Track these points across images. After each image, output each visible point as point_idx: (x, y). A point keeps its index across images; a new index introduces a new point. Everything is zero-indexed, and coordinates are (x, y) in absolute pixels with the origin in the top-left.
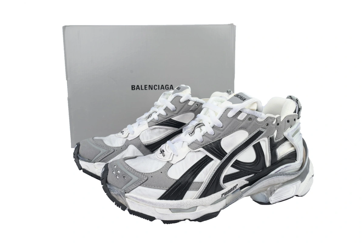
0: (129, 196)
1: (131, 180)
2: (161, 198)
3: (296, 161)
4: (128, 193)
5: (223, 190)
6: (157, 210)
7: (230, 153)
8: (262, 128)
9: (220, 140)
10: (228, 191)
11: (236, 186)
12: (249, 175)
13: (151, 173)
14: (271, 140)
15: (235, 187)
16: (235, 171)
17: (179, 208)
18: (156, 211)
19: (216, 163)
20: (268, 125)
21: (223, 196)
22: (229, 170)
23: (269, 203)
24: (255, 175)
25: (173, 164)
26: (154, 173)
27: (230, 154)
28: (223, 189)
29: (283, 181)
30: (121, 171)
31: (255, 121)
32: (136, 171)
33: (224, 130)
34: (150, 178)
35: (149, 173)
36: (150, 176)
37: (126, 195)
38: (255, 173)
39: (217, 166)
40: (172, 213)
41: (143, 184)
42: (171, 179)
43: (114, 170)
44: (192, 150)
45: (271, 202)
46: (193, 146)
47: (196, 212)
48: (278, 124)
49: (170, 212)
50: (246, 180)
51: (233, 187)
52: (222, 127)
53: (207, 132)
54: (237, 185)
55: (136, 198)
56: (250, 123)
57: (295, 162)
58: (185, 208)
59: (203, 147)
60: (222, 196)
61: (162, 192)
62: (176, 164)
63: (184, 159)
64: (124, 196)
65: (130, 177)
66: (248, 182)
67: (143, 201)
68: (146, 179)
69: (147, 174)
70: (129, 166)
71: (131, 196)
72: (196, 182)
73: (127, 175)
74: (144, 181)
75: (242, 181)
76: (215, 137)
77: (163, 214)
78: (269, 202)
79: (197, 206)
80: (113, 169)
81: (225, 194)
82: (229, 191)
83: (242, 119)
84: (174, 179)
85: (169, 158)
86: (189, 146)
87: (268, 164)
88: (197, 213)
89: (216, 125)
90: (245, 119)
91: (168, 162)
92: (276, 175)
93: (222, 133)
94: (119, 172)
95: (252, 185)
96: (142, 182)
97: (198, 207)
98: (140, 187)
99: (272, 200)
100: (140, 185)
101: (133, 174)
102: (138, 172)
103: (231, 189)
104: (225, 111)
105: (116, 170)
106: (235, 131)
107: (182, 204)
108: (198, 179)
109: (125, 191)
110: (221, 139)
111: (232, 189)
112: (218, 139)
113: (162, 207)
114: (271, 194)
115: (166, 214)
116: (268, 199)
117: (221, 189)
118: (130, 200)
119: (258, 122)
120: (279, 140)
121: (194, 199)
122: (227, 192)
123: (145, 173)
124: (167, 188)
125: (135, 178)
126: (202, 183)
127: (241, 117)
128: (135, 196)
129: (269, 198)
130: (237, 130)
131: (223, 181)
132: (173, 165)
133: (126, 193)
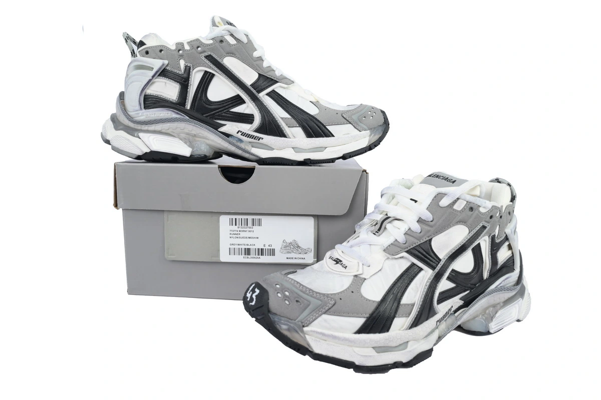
0: (311, 331)
1: (309, 305)
2: (360, 331)
3: (515, 270)
4: (307, 326)
5: (437, 315)
6: (356, 349)
7: (445, 259)
8: (486, 221)
9: (430, 240)
12: (464, 291)
13: (338, 293)
14: (493, 238)
15: (450, 309)
16: (451, 285)
17: (387, 345)
18: (355, 352)
19: (426, 274)
20: (491, 217)
22: (445, 285)
23: (488, 333)
24: (471, 291)
25: (365, 279)
26: (341, 292)
27: (444, 261)
29: (503, 300)
30: (291, 292)
31: (477, 212)
32: (313, 291)
33: (435, 224)
34: (338, 301)
35: (335, 294)
36: (337, 298)
37: (305, 329)
38: (471, 289)
39: (429, 279)
40: (377, 354)
41: (330, 310)
42: (370, 301)
43: (279, 291)
44: (390, 257)
45: (491, 331)
46: (392, 250)
47: (408, 349)
48: (501, 217)
49: (373, 353)
50: (461, 299)
51: (448, 311)
52: (431, 221)
53: (410, 229)
54: (452, 307)
55: (323, 334)
56: (472, 215)
57: (513, 271)
58: (394, 345)
59: (407, 252)
60: (437, 324)
61: (360, 322)
62: (370, 278)
63: (380, 270)
64: (303, 331)
65: (306, 301)
66: (463, 302)
67: (335, 337)
68: (333, 302)
69: (332, 294)
70: (301, 285)
71: (314, 331)
72: (405, 305)
73: (302, 299)
74: (330, 306)
75: (456, 301)
76: (423, 236)
77: (366, 356)
78: (489, 331)
79: (408, 342)
80: (276, 290)
81: (440, 320)
82: (444, 317)
83: (460, 209)
84: (374, 301)
85: (358, 271)
86: (384, 250)
87: (486, 275)
88: (410, 351)
89: (423, 218)
90: (464, 208)
91: (356, 276)
92: (497, 290)
93: (432, 229)
94: (287, 293)
95: (469, 307)
96: (327, 308)
98: (325, 316)
99: (493, 327)
100: (325, 313)
101: (311, 296)
102: (317, 293)
103: (446, 314)
104: (435, 197)
105: (282, 291)
106: (451, 227)
107: (391, 338)
108: (405, 300)
109: (302, 323)
110: (432, 239)
112: (428, 239)
113: (363, 345)
114: (492, 319)
115: (370, 356)
116: (488, 326)
117: (435, 313)
118: (313, 338)
119: (480, 213)
120: (501, 239)
121: (403, 330)
122: (442, 318)
123: (328, 294)
124: (368, 315)
125: (315, 302)
126: (413, 305)
127: (459, 207)
128: (319, 330)
129: (490, 325)
130: (453, 225)
131: (437, 301)
132: (365, 281)
133: (303, 326)
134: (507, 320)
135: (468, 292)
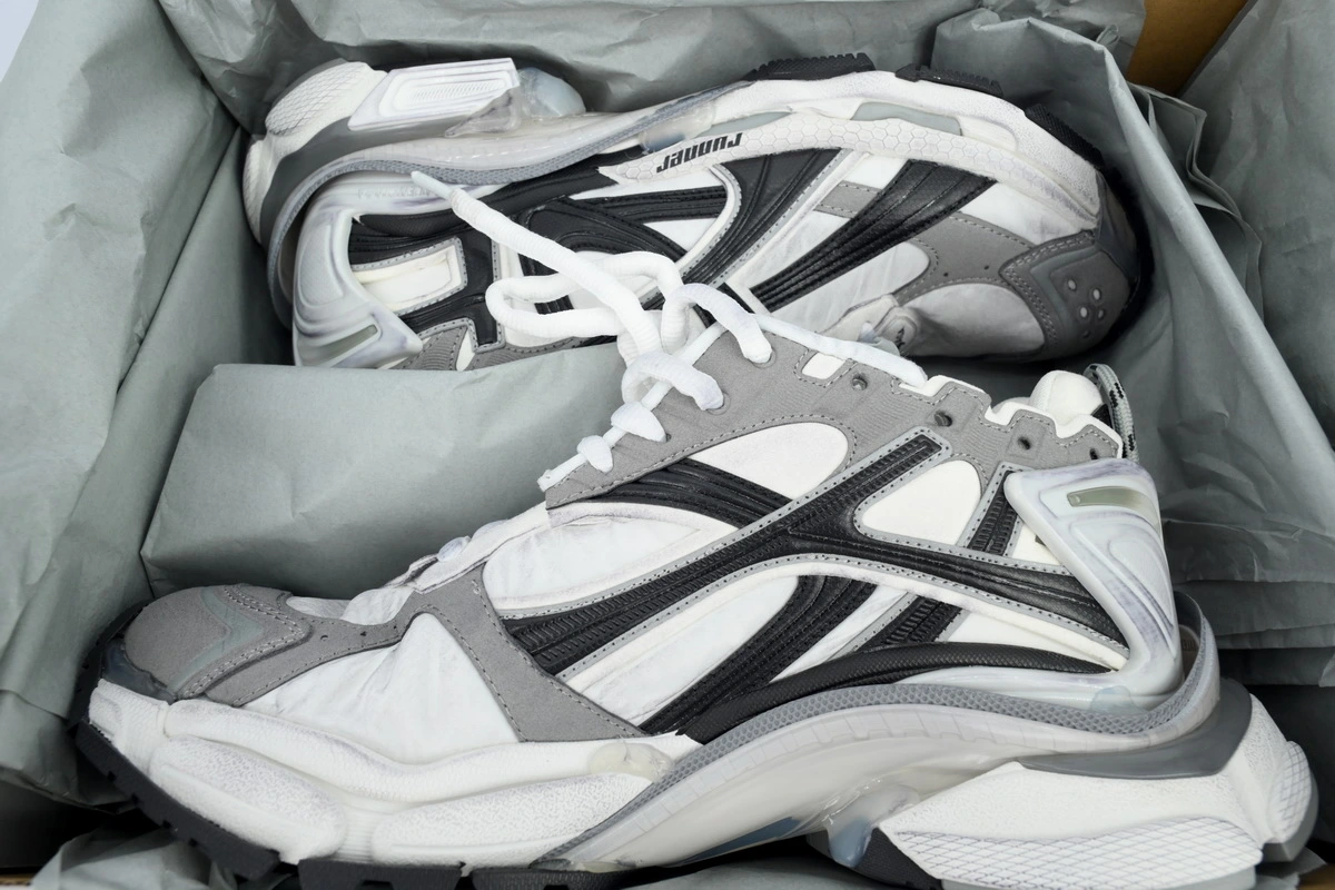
0: (1083, 217)
2: (983, 183)
3: (354, 221)
5: (724, 161)
6: (1010, 145)
10: (708, 151)
11: (666, 167)
15: (669, 163)
16: (667, 229)
18: (1016, 139)
21: (732, 137)
24: (566, 196)
28: (727, 165)
40: (959, 117)
45: (513, 66)
47: (860, 101)
49: (964, 121)
50: (610, 183)
51: (679, 162)
54: (659, 169)
57: (362, 218)
58: (901, 124)
60: (739, 136)
66: (601, 173)
75: (633, 182)
77: (995, 122)
79: (853, 119)
81: (721, 143)
82: (702, 150)
95: (591, 154)
97: (851, 114)
99: (506, 75)
103: (694, 157)
108: (831, 224)
111: (690, 154)
114: (509, 99)
116: (522, 84)
117: (736, 167)
120: (443, 327)
121: (862, 152)
122: (715, 149)
129: (517, 84)
134: (443, 80)
135: (575, 197)
